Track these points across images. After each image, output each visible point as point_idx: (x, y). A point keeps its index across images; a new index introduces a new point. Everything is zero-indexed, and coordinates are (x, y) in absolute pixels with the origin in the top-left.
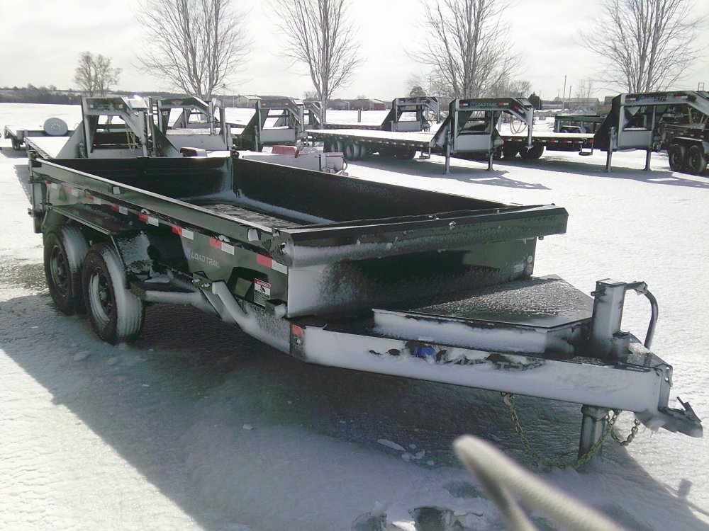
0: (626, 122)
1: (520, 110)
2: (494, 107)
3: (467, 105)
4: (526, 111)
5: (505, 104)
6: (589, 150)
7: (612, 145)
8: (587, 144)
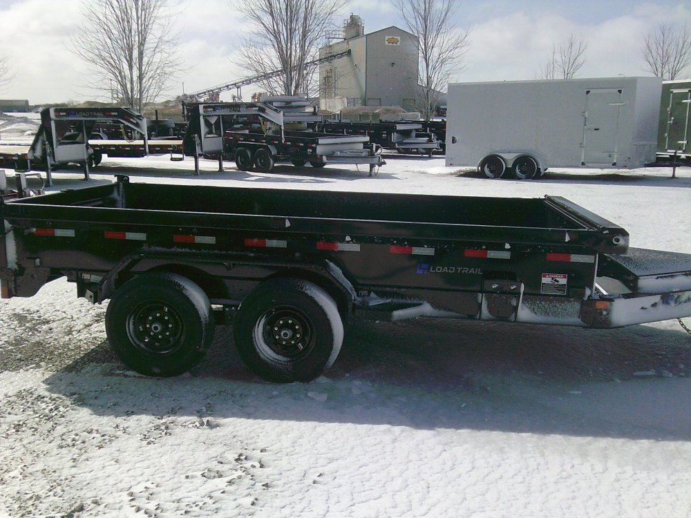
0: (207, 130)
1: (132, 120)
2: (100, 117)
3: (64, 114)
4: (139, 121)
5: (113, 114)
6: (180, 156)
7: (198, 151)
8: (176, 150)
